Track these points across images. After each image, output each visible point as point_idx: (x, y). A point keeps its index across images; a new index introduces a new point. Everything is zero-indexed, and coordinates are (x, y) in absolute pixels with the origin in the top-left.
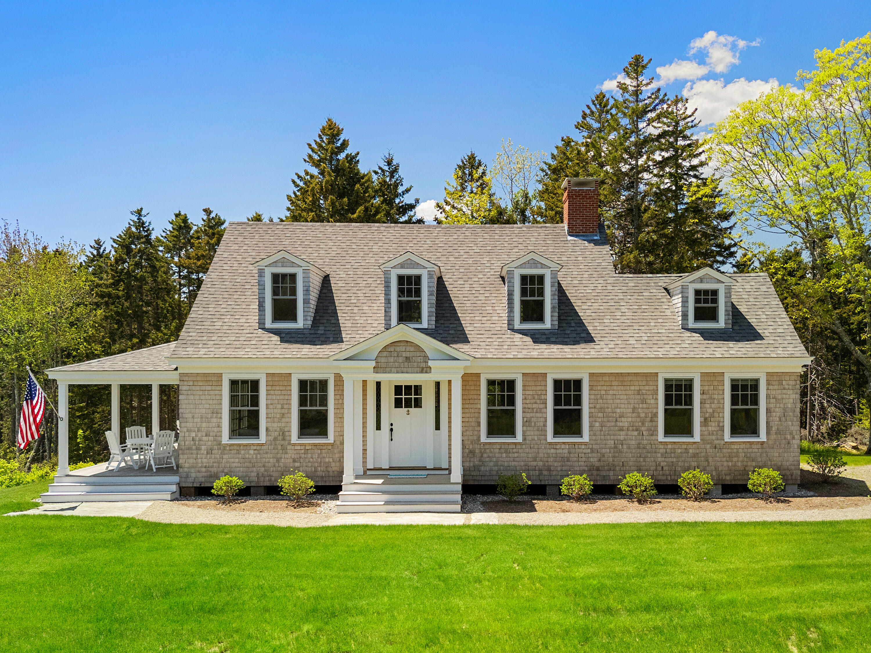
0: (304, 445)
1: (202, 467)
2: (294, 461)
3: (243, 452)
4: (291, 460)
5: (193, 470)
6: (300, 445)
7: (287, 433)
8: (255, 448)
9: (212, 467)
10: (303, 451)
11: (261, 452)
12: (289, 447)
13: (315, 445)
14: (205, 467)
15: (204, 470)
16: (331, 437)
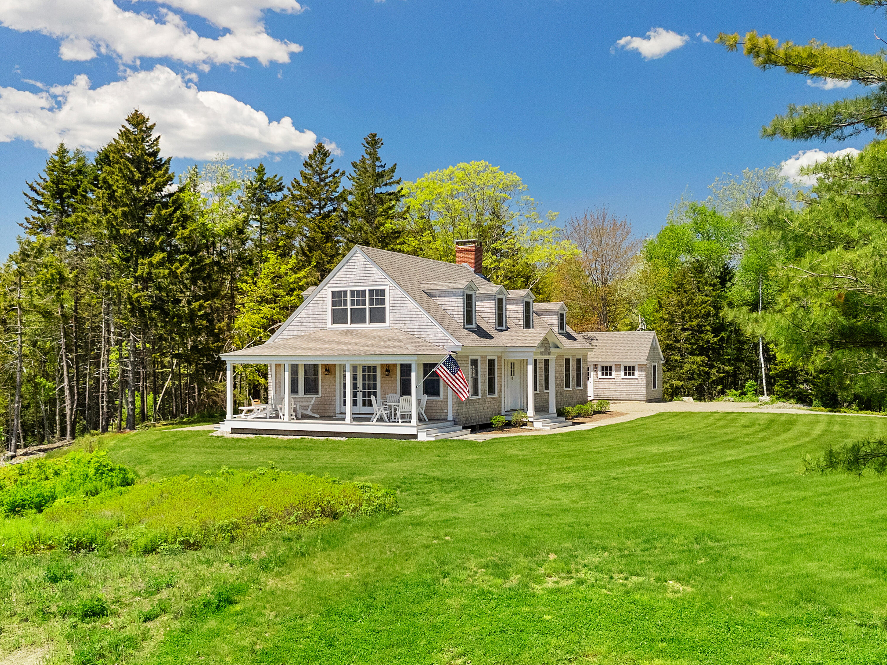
2: (488, 408)
5: (462, 416)
7: (485, 392)
9: (467, 414)
10: (489, 402)
11: (479, 403)
12: (486, 400)
14: (465, 414)
15: (465, 416)
16: (496, 395)
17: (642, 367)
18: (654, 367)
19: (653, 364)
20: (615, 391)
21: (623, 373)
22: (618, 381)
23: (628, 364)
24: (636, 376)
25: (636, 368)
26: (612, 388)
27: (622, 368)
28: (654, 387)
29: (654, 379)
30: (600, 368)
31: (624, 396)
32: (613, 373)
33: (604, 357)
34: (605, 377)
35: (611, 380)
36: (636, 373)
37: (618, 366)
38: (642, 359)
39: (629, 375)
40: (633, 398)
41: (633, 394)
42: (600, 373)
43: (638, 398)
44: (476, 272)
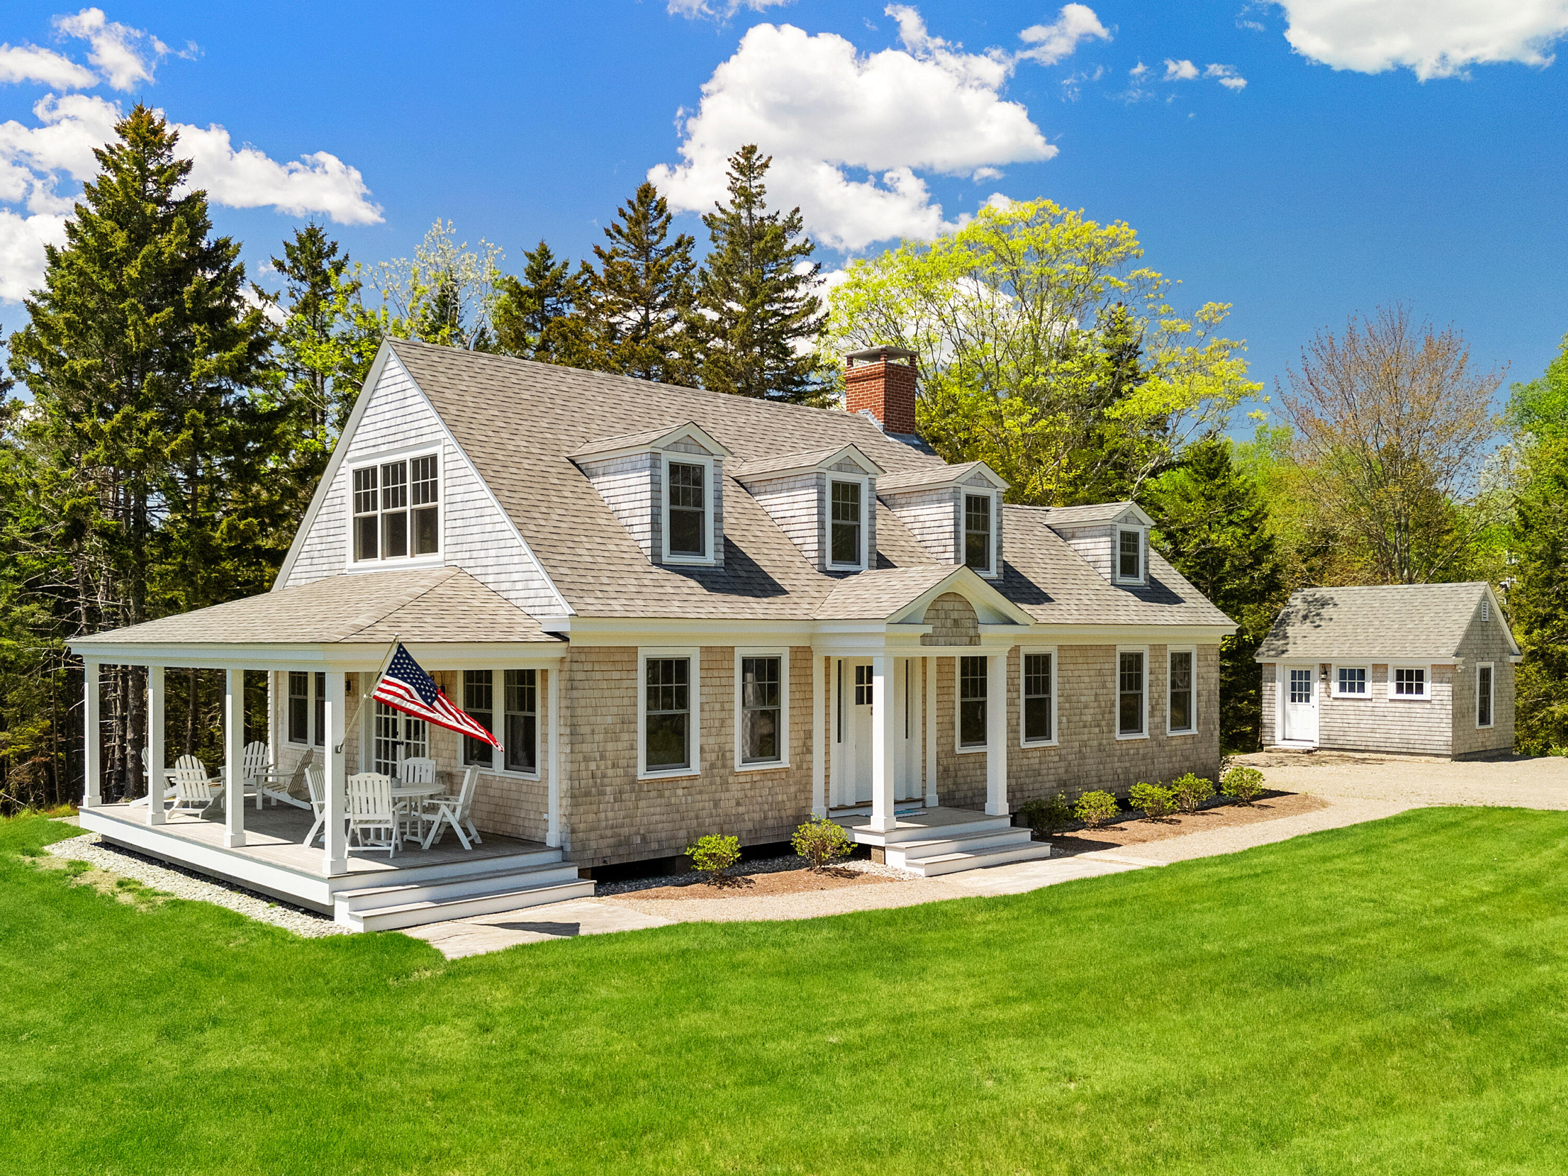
0: (751, 773)
1: (606, 828)
2: (738, 804)
3: (667, 793)
4: (733, 803)
5: (593, 835)
6: (746, 773)
7: (728, 754)
8: (685, 784)
9: (622, 826)
10: (748, 786)
11: (693, 791)
12: (731, 779)
13: (764, 773)
14: (612, 828)
15: (609, 832)
16: (786, 759)
17: (1442, 672)
18: (1485, 674)
19: (1480, 665)
20: (1373, 731)
21: (1392, 686)
22: (1382, 705)
23: (1406, 665)
24: (1427, 694)
25: (1427, 675)
26: (1367, 723)
27: (1392, 674)
28: (1484, 719)
29: (1485, 702)
30: (1334, 673)
31: (1396, 741)
32: (1368, 685)
33: (1345, 648)
34: (1347, 695)
35: (1362, 704)
36: (1427, 686)
37: (1380, 670)
38: (1443, 651)
39: (1410, 691)
40: (1419, 748)
41: (1417, 736)
42: (1335, 686)
43: (1430, 748)
44: (889, 429)
